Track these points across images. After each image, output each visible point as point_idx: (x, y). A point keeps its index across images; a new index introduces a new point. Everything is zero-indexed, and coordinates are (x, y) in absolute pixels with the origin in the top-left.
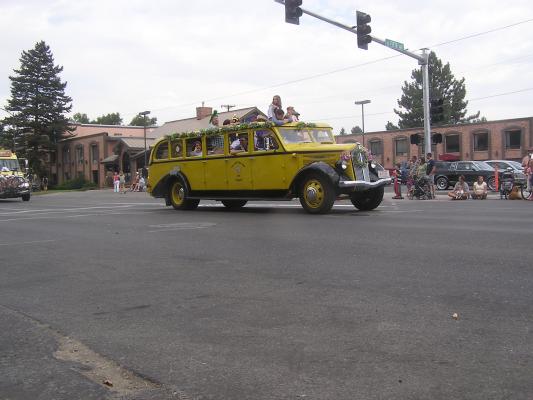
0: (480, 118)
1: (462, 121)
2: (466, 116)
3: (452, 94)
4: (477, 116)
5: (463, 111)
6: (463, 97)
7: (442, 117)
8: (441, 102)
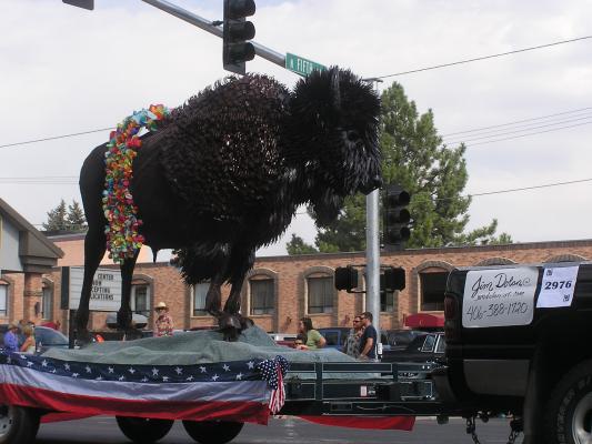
0: (497, 235)
1: (458, 240)
2: (468, 230)
3: (436, 179)
4: (491, 230)
5: (460, 218)
6: (461, 186)
7: (406, 233)
8: (405, 198)
